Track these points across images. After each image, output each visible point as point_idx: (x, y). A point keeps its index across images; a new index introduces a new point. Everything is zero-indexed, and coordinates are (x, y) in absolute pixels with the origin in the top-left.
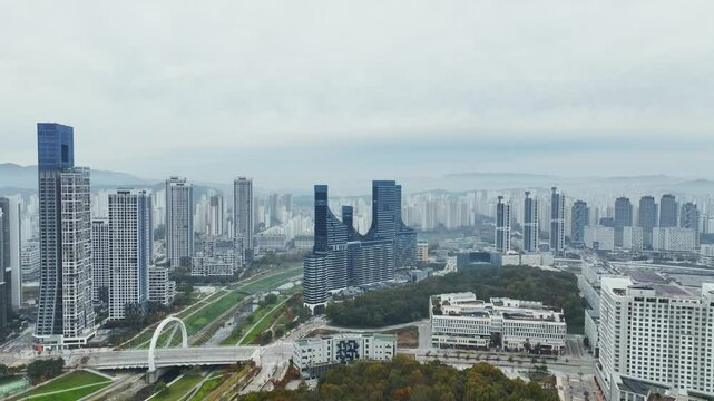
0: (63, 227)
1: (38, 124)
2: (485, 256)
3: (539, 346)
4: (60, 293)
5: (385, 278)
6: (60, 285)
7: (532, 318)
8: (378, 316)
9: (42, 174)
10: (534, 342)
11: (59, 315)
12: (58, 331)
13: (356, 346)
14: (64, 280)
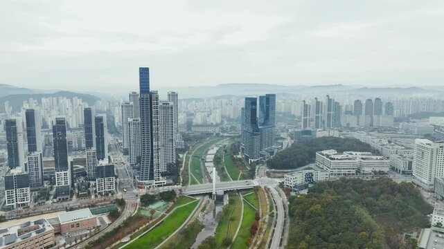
0: (153, 123)
1: (140, 68)
2: (309, 133)
3: (380, 171)
4: (152, 158)
5: (272, 145)
6: (152, 154)
7: (372, 159)
8: (295, 163)
9: (142, 95)
10: (377, 169)
11: (152, 170)
12: (152, 178)
13: (312, 175)
14: (154, 151)
